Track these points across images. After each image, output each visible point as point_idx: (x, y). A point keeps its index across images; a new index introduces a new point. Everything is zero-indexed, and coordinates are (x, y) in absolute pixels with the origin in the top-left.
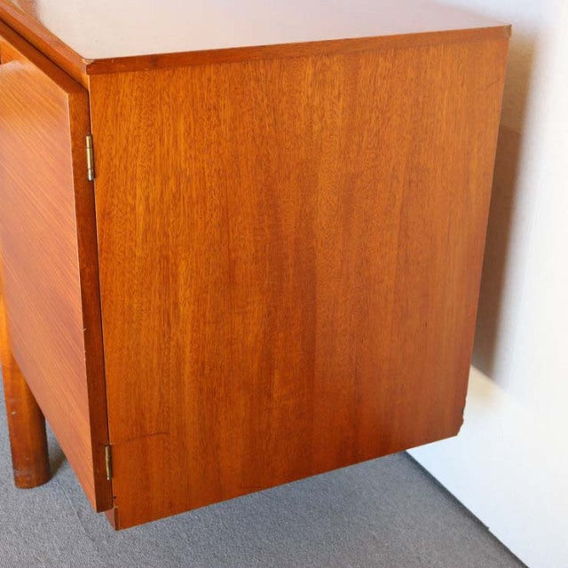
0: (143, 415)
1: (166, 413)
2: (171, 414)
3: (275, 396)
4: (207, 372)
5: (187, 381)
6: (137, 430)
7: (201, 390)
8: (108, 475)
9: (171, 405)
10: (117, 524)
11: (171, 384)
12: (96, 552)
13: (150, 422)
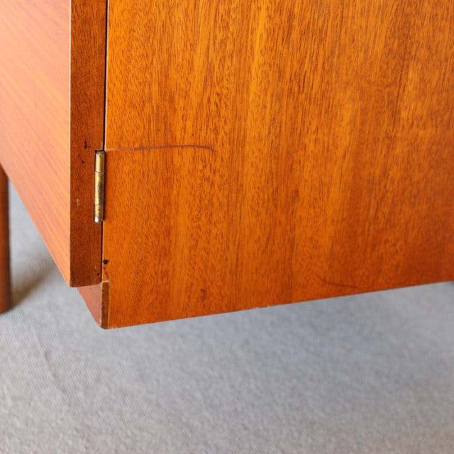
0: (172, 100)
1: (213, 107)
2: (223, 112)
3: (404, 114)
4: (295, 35)
5: (257, 48)
6: (158, 130)
7: (281, 73)
8: (97, 212)
9: (225, 91)
10: (104, 316)
11: (229, 47)
12: (66, 407)
13: (185, 118)
